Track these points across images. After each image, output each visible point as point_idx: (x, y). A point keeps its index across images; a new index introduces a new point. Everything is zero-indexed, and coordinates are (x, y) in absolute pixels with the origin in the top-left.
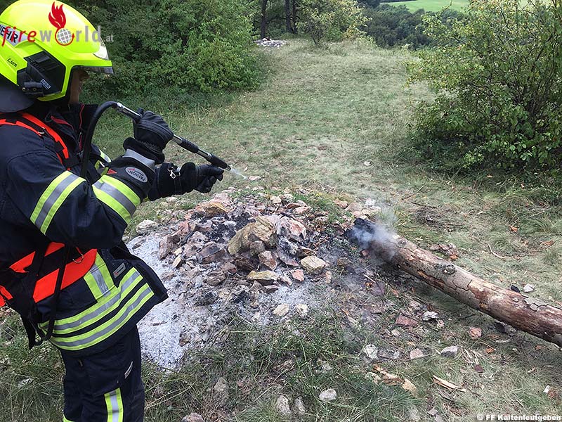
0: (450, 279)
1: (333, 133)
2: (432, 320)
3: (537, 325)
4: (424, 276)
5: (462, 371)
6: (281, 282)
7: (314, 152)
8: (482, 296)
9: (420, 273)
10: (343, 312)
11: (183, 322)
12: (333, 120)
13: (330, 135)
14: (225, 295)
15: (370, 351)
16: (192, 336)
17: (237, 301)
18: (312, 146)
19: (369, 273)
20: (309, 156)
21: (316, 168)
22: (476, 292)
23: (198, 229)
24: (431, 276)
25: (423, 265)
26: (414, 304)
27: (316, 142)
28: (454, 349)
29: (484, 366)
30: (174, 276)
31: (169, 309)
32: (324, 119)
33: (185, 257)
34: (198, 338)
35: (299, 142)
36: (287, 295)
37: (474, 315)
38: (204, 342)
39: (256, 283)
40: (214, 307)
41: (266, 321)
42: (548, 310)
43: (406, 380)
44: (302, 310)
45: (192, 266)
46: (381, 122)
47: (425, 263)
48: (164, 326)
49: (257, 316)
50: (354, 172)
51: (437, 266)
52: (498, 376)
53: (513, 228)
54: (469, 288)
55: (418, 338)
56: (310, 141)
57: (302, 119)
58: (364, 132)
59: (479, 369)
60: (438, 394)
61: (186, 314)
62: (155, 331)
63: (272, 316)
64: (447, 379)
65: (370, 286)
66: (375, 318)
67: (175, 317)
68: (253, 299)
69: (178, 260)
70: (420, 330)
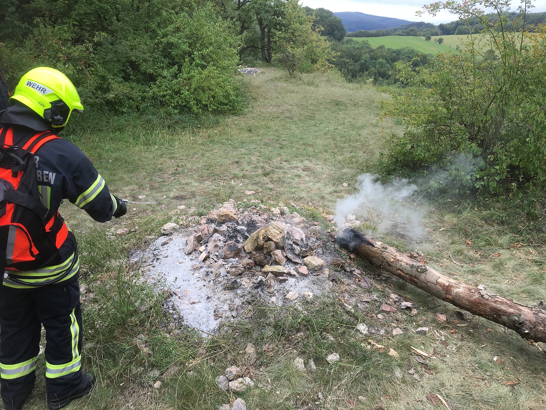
0: (423, 276)
1: (313, 157)
2: (408, 308)
3: (489, 310)
4: (402, 274)
5: (432, 345)
6: (289, 274)
7: (299, 173)
8: (448, 289)
9: (399, 271)
10: (339, 299)
11: (215, 302)
12: (312, 146)
13: (311, 158)
14: (246, 282)
15: (362, 328)
16: (224, 313)
17: (257, 288)
18: (297, 167)
19: (357, 272)
20: (296, 176)
21: (302, 186)
22: (443, 286)
23: (216, 231)
24: (407, 274)
25: (401, 265)
26: (393, 296)
27: (299, 164)
28: (426, 329)
29: (448, 342)
30: (201, 267)
31: (202, 292)
32: (304, 144)
33: (209, 253)
34: (228, 314)
35: (285, 163)
36: (295, 285)
37: (439, 306)
38: (234, 317)
39: (270, 274)
40: (239, 291)
41: (280, 304)
42: (497, 299)
43: (391, 349)
44: (309, 296)
45: (216, 259)
46: (354, 149)
47: (403, 264)
48: (200, 305)
49: (274, 299)
50: (336, 192)
51: (412, 266)
52: (459, 349)
53: (469, 242)
54: (437, 283)
55: (398, 321)
56: (294, 163)
57: (284, 143)
58: (340, 158)
59: (445, 343)
60: (415, 360)
61: (216, 297)
62: (193, 309)
63: (285, 300)
64: (421, 349)
65: (359, 281)
66: (364, 305)
67: (208, 298)
68: (270, 286)
69: (204, 255)
70: (399, 315)
